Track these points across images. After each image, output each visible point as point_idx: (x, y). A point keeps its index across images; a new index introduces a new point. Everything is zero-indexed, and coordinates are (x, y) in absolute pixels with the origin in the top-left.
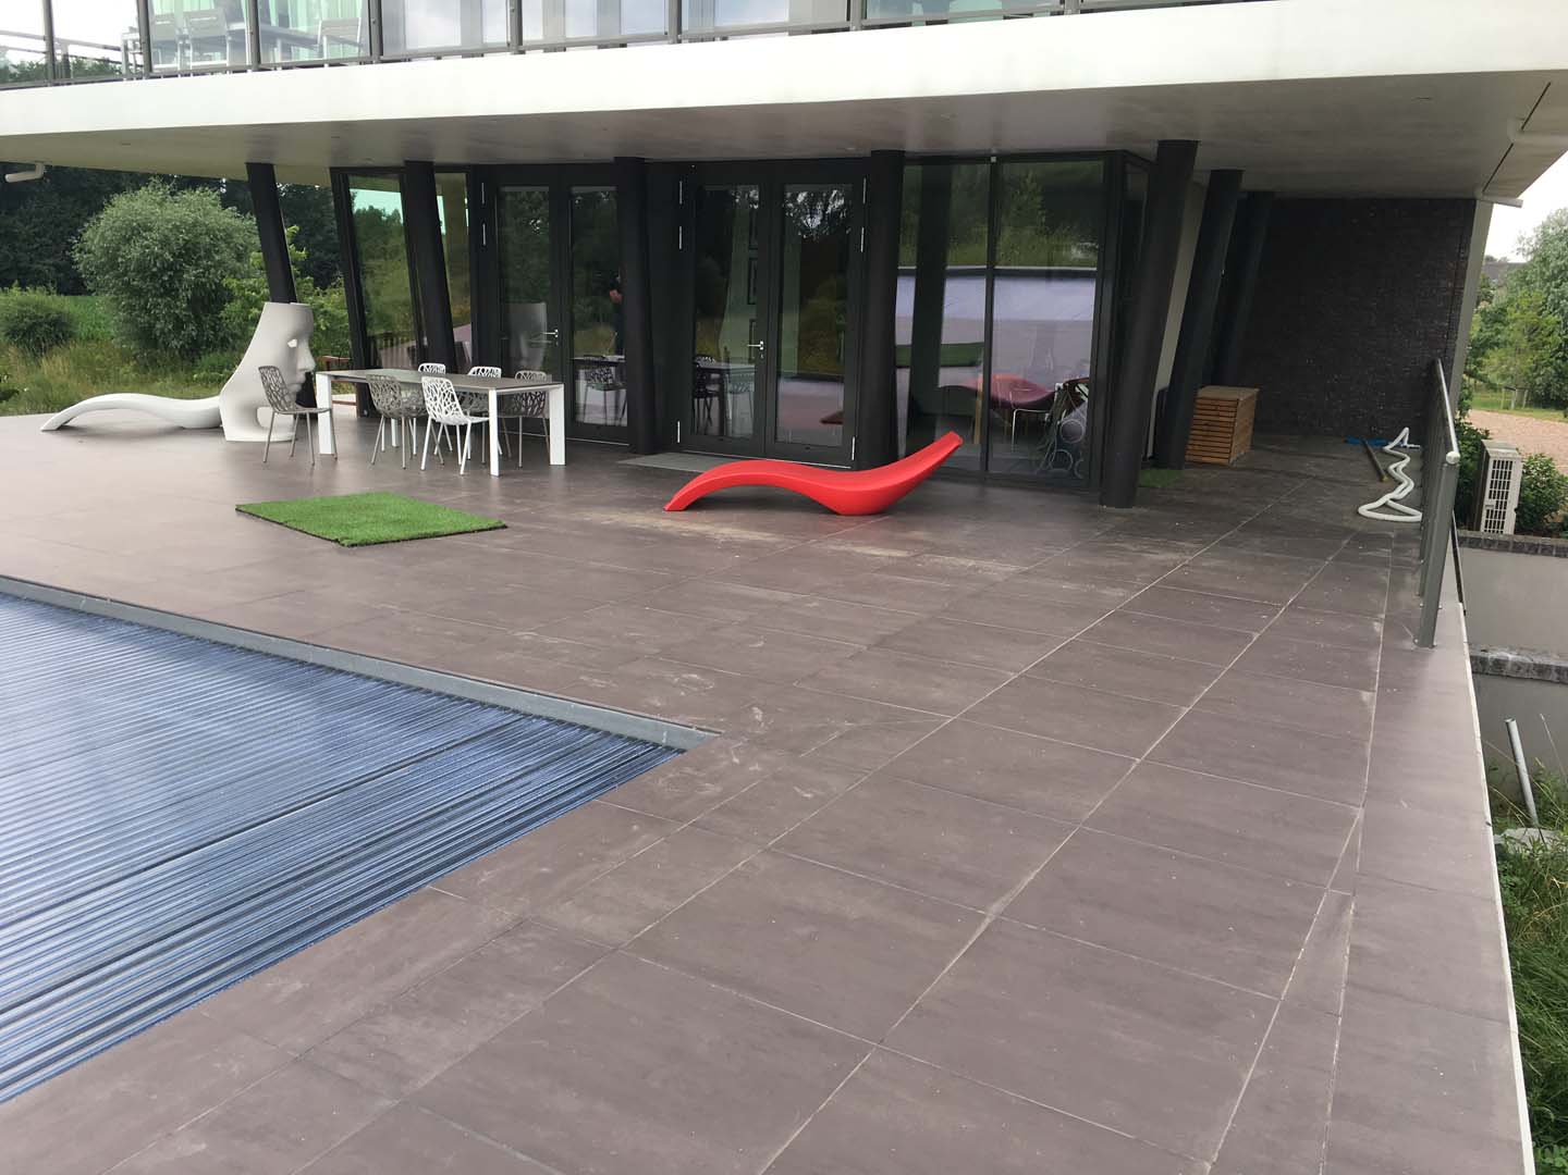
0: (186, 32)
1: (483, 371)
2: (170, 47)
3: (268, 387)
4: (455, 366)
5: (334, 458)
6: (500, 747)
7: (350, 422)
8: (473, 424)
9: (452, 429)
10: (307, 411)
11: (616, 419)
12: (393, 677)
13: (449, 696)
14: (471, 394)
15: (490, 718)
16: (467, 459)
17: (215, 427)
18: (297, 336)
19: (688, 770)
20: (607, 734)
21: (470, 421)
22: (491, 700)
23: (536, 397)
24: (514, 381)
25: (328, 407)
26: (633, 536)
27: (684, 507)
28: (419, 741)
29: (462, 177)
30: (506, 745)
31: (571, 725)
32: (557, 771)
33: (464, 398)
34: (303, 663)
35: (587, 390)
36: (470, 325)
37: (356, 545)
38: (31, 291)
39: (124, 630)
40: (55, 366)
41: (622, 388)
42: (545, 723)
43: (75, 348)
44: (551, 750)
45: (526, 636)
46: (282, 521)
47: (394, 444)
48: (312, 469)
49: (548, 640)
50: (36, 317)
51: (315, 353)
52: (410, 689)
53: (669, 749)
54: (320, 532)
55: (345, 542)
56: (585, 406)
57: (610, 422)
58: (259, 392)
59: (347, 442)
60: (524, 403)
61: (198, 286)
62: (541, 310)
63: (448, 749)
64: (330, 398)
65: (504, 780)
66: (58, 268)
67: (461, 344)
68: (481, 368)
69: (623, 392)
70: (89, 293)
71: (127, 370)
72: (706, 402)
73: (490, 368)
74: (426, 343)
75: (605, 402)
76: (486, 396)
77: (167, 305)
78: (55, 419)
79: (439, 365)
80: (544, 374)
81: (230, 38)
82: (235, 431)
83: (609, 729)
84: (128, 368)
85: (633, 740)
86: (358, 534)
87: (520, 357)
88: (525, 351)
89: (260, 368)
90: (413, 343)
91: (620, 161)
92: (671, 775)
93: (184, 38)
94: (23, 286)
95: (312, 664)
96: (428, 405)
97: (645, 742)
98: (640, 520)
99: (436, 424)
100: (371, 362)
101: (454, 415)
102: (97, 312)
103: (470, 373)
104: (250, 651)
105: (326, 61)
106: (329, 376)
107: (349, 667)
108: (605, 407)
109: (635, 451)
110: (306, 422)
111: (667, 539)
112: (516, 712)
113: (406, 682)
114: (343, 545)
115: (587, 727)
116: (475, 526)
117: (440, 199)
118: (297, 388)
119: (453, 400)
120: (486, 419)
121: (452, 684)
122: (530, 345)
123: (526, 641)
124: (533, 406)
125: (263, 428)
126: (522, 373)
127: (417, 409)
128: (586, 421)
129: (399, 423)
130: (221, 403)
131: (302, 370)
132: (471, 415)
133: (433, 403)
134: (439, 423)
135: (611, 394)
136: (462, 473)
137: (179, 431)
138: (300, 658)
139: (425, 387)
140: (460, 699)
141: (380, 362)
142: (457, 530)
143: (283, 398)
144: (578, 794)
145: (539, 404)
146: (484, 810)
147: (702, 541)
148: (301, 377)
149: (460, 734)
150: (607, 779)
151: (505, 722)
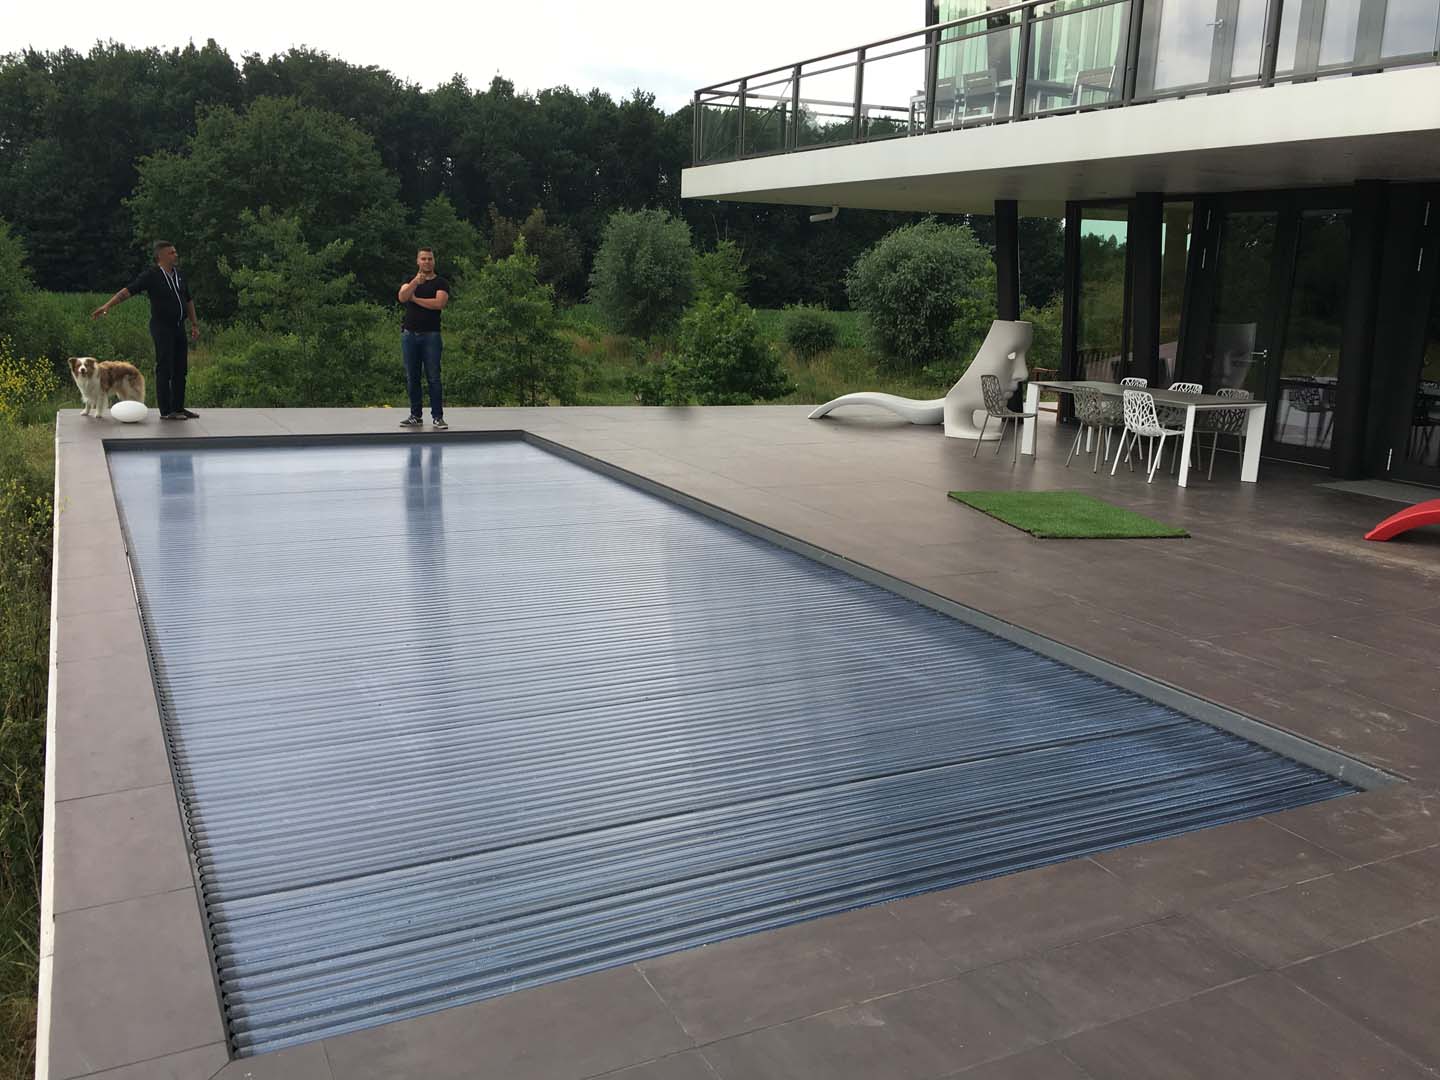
0: (962, 92)
1: (1184, 387)
2: (948, 105)
3: (986, 393)
4: (1156, 382)
5: (1033, 458)
6: (1165, 745)
7: (1050, 427)
8: (1167, 437)
9: (1145, 440)
10: (1016, 415)
11: (1318, 440)
12: (1069, 660)
13: (1119, 688)
14: (1168, 408)
15: (1157, 716)
16: (1156, 469)
17: (936, 424)
18: (1016, 350)
19: (1368, 811)
20: (1278, 755)
21: (1164, 433)
22: (1159, 699)
23: (1235, 414)
24: (1215, 398)
25: (1034, 412)
26: (1325, 561)
27: (1388, 537)
28: (1087, 723)
29: (1190, 205)
30: (1170, 744)
31: (1239, 738)
32: (1220, 780)
33: (1162, 411)
34: (991, 635)
35: (1289, 410)
36: (1176, 343)
37: (1045, 537)
38: (810, 307)
39: (853, 584)
40: (820, 368)
41: (1329, 410)
42: (1212, 731)
43: (836, 353)
44: (1216, 758)
45: (1202, 644)
46: (985, 509)
47: (1088, 450)
48: (1014, 465)
49: (1223, 652)
50: (811, 327)
51: (1030, 365)
52: (1081, 674)
53: (1346, 784)
54: (1014, 522)
55: (1036, 533)
56: (1285, 425)
57: (1310, 444)
58: (978, 396)
59: (1045, 445)
60: (1221, 420)
61: (936, 306)
62: (1250, 331)
63: (1113, 736)
64: (1037, 404)
65: (1166, 777)
66: (831, 289)
67: (1164, 362)
68: (1182, 384)
69: (1329, 415)
70: (851, 310)
71: (871, 373)
72: (1424, 429)
73: (1191, 385)
74: (1131, 359)
75: (1308, 423)
76: (1184, 411)
77: (911, 322)
78: (818, 409)
79: (1141, 380)
80: (1247, 393)
81: (998, 94)
82: (953, 429)
83: (1279, 750)
84: (873, 370)
85: (1304, 767)
86: (1049, 528)
87: (1222, 375)
88: (1228, 370)
89: (982, 377)
90: (1119, 358)
91: (1359, 182)
92: (1346, 812)
93: (960, 96)
94: (805, 304)
95: (998, 637)
96: (1126, 416)
97: (1318, 772)
98: (1334, 545)
99: (1131, 434)
100: (1076, 374)
101: (1152, 427)
102: (856, 326)
103: (1171, 389)
104: (947, 617)
105: (1077, 108)
106: (1040, 386)
107: (1030, 645)
108: (1307, 428)
109: (1335, 475)
110: (1013, 425)
111: (1364, 568)
112: (1184, 715)
113: (1078, 666)
114: (1034, 536)
115: (1256, 744)
116: (1158, 532)
117: (1164, 225)
118: (1009, 395)
119: (1151, 412)
120: (1180, 432)
121: (1125, 677)
122: (1234, 364)
123: (1201, 649)
124: (1231, 424)
125: (975, 427)
126: (1224, 390)
127: (1115, 419)
128: (1284, 440)
129: (1096, 431)
130: (945, 404)
131: (1016, 380)
132: (1166, 428)
133: (1132, 415)
134: (1134, 434)
135: (1315, 416)
136: (1150, 481)
137: (909, 425)
138: (989, 630)
139: (1126, 399)
140: (1128, 692)
141: (1085, 375)
142: (1139, 534)
143: (997, 403)
144: (1242, 807)
145: (1238, 420)
146: (1143, 801)
147: (1407, 575)
148: (1014, 385)
149: (1126, 724)
150: (1275, 799)
151: (1172, 723)
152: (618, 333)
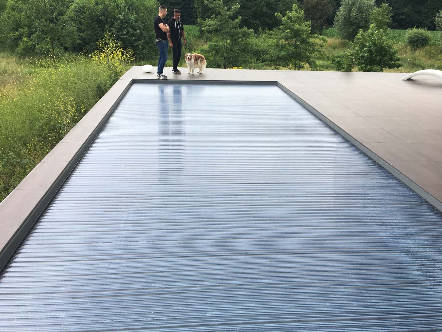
43: (428, 47)
50: (418, 37)
70: (436, 30)
78: (408, 75)
94: (417, 28)
102: (438, 37)
152: (343, 39)
